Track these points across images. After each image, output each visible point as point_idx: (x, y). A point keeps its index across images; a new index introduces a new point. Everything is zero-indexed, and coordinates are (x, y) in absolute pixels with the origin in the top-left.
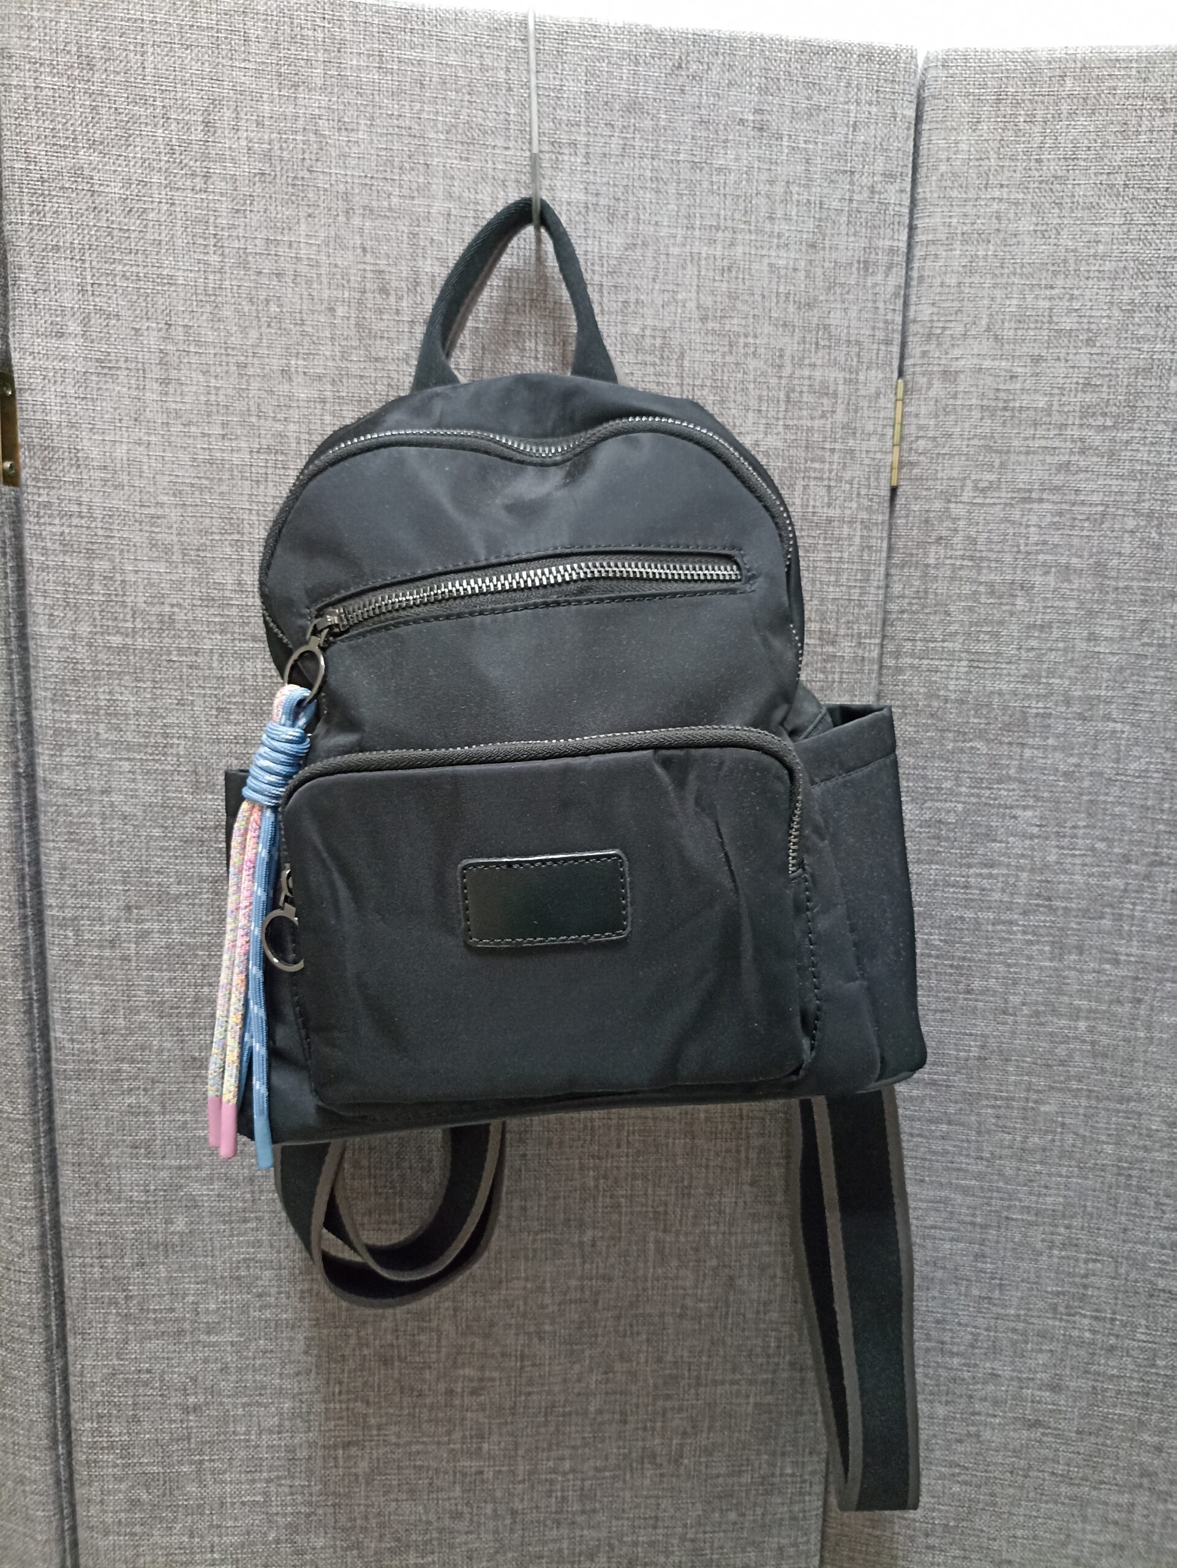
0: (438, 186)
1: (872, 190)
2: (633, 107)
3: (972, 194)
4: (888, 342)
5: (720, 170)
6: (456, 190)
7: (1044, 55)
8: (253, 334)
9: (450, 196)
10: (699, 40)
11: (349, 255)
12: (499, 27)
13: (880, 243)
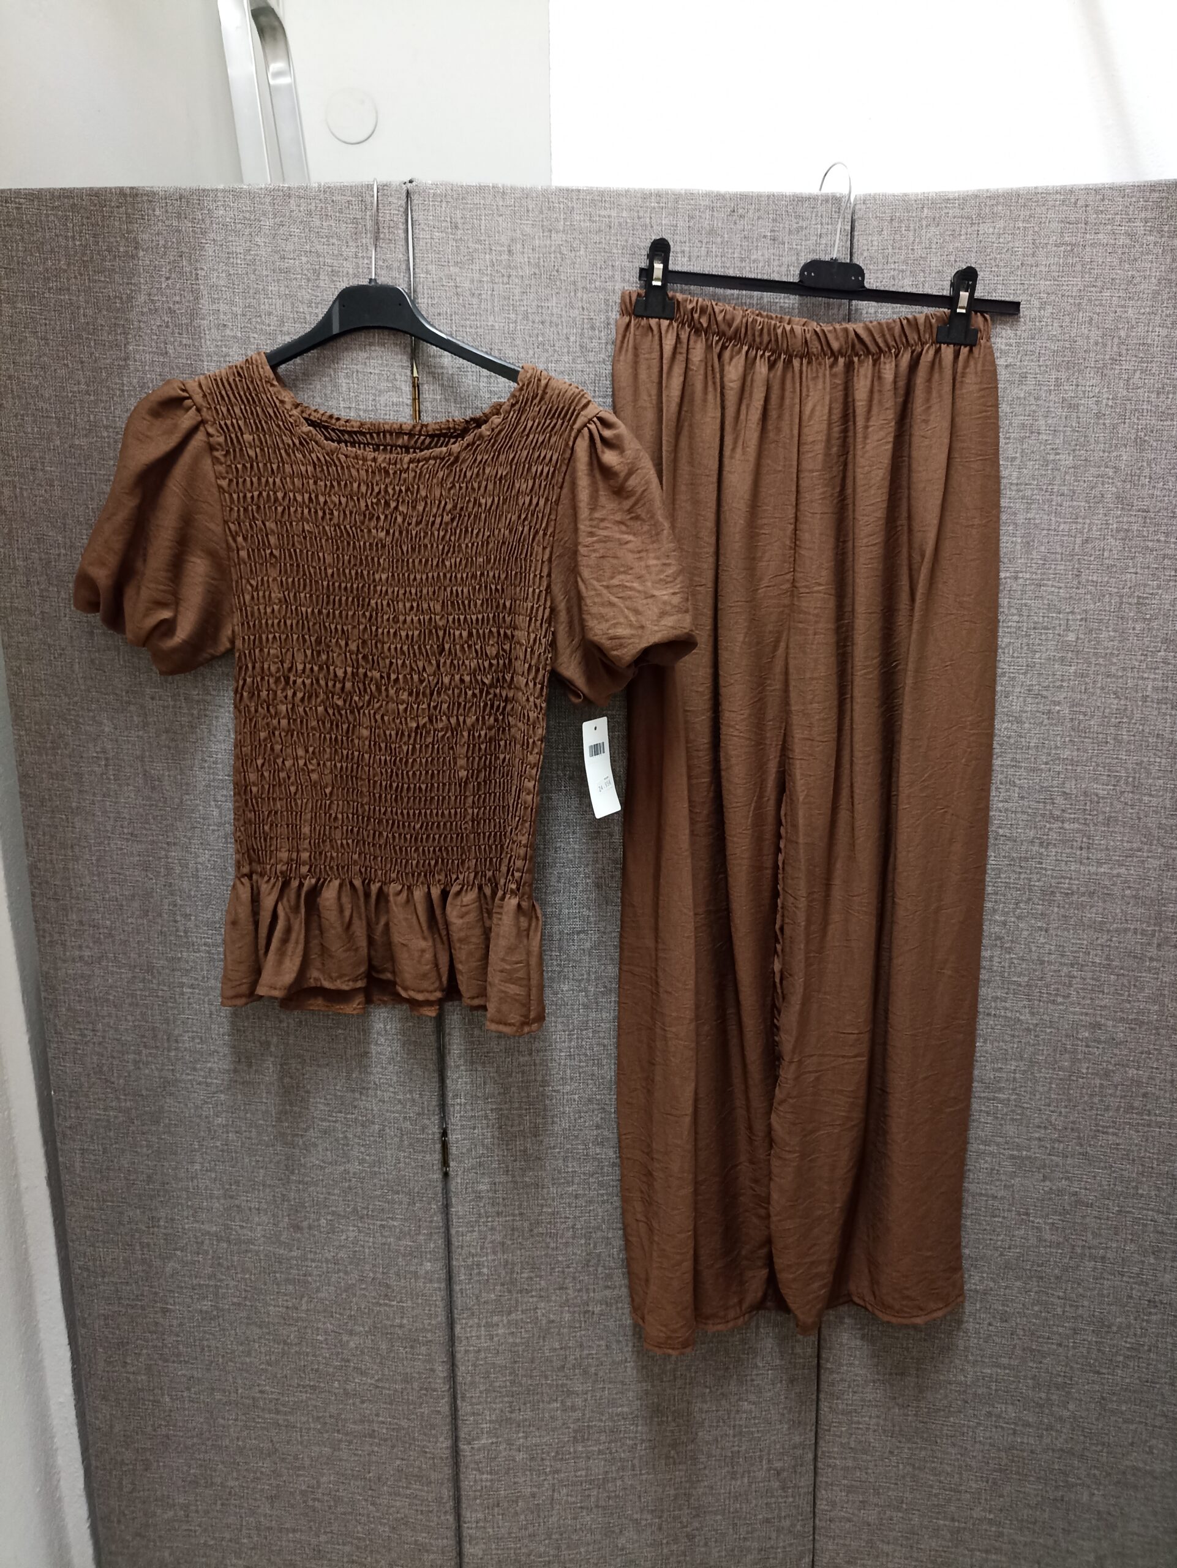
0: (618, 277)
2: (712, 232)
3: (880, 267)
5: (754, 261)
6: (627, 277)
7: (913, 198)
8: (531, 352)
9: (624, 280)
10: (744, 198)
11: (576, 311)
12: (646, 196)
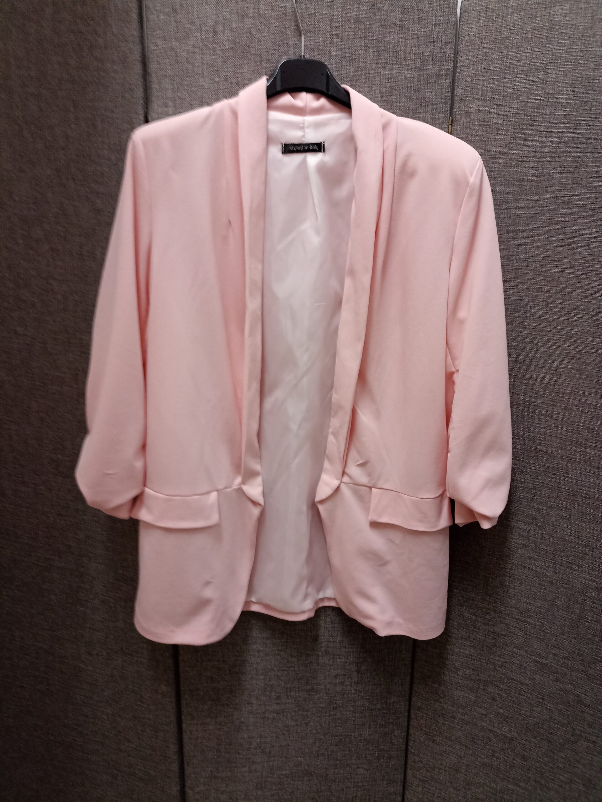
1: (441, 48)
4: (446, 104)
13: (443, 67)
